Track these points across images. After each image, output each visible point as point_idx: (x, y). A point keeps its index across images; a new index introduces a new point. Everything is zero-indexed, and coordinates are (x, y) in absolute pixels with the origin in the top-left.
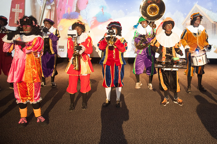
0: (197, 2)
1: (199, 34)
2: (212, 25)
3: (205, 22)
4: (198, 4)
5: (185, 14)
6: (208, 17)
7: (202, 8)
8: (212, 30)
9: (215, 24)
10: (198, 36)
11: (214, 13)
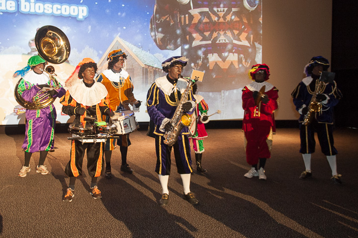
0: (119, 34)
1: (121, 83)
2: (142, 70)
3: (132, 66)
4: (120, 37)
5: (101, 52)
6: (136, 58)
7: (128, 43)
8: (143, 78)
9: (146, 69)
10: (120, 87)
11: (145, 52)
